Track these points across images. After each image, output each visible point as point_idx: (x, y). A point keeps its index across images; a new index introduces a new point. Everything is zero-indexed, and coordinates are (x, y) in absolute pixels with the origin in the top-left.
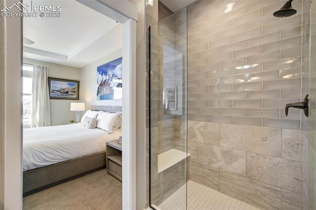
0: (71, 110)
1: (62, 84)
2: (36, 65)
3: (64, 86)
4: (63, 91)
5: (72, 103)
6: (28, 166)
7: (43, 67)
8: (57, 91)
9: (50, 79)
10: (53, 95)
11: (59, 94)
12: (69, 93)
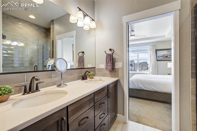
0: (168, 67)
1: (163, 52)
2: (150, 45)
3: (165, 53)
4: (164, 56)
5: (168, 63)
6: (140, 88)
7: (153, 45)
8: (161, 56)
9: (156, 50)
10: (158, 59)
11: (162, 58)
12: (168, 57)
